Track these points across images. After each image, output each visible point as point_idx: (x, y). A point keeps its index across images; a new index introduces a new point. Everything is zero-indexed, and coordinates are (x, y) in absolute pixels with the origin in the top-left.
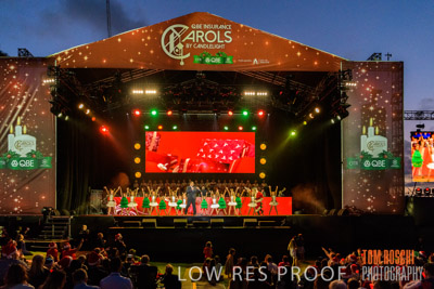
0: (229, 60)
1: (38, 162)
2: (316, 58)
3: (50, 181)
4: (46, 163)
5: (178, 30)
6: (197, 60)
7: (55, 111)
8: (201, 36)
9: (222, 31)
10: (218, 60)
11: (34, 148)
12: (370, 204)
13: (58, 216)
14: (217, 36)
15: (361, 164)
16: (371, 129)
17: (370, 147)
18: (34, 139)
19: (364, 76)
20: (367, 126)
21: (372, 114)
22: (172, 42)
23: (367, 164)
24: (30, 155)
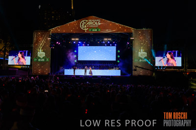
0: (99, 30)
1: (45, 59)
2: (126, 29)
3: (48, 65)
4: (47, 60)
5: (85, 21)
6: (90, 30)
7: (51, 46)
8: (92, 23)
9: (98, 22)
10: (96, 30)
11: (44, 56)
12: (141, 73)
13: (50, 75)
14: (96, 23)
15: (139, 60)
16: (142, 50)
17: (141, 55)
18: (44, 53)
19: (140, 34)
20: (141, 49)
21: (142, 45)
22: (83, 25)
23: (140, 60)
24: (43, 58)
